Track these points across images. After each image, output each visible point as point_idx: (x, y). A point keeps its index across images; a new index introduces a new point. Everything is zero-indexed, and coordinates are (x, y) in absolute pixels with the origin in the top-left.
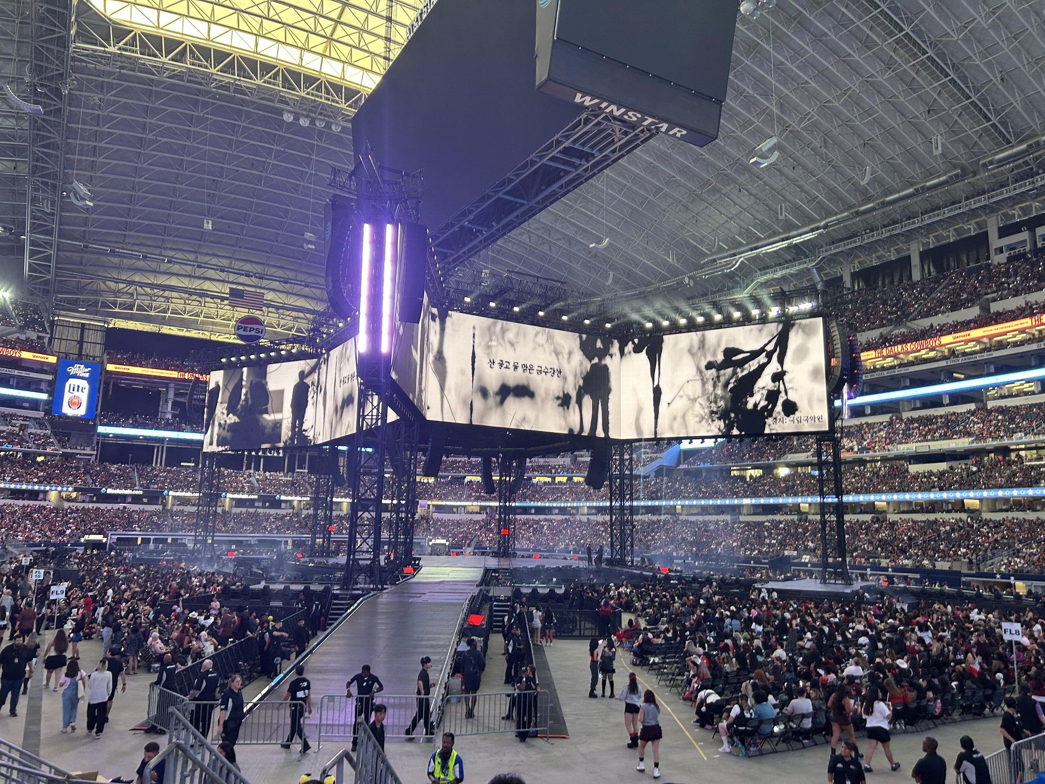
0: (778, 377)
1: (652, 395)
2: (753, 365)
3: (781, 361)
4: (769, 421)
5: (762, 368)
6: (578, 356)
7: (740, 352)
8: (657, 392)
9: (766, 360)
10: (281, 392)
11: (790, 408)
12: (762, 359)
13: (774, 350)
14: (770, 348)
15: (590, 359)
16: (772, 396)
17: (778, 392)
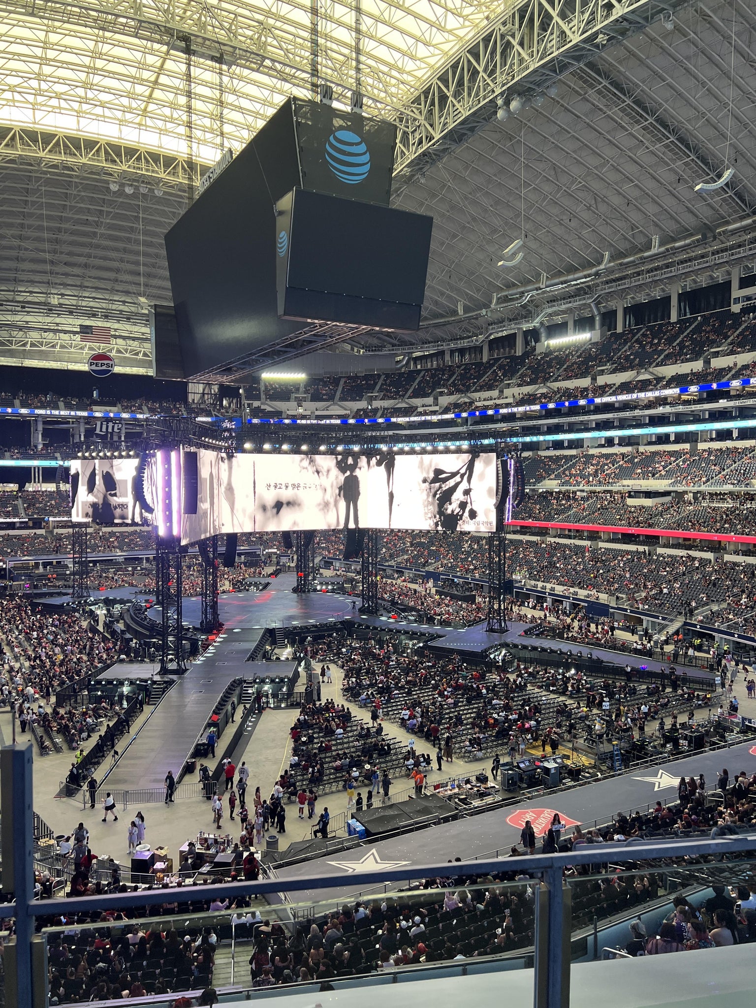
0: (467, 492)
1: (387, 498)
2: (451, 483)
3: (469, 481)
4: (460, 522)
5: (457, 485)
6: (335, 471)
7: (443, 472)
8: (391, 496)
9: (459, 480)
10: (126, 481)
11: (473, 515)
12: (458, 478)
13: (465, 474)
14: (463, 471)
15: (344, 472)
16: (463, 505)
17: (467, 503)
